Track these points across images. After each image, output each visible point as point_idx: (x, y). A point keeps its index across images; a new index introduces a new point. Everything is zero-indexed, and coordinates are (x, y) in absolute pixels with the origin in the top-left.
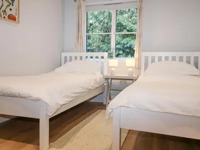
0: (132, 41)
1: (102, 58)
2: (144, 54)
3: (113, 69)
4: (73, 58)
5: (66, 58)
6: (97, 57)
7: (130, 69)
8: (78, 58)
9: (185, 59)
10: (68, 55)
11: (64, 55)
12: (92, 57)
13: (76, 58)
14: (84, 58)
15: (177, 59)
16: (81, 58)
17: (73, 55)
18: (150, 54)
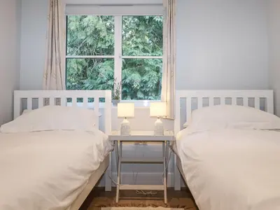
0: (133, 75)
1: (102, 100)
2: (180, 94)
3: (126, 121)
4: (41, 102)
5: (24, 101)
6: (92, 100)
7: (159, 121)
8: (52, 101)
9: (246, 101)
10: (29, 95)
11: (19, 95)
12: (80, 100)
13: (46, 102)
14: (63, 101)
15: (234, 101)
16: (58, 101)
17: (41, 95)
18: (188, 94)
